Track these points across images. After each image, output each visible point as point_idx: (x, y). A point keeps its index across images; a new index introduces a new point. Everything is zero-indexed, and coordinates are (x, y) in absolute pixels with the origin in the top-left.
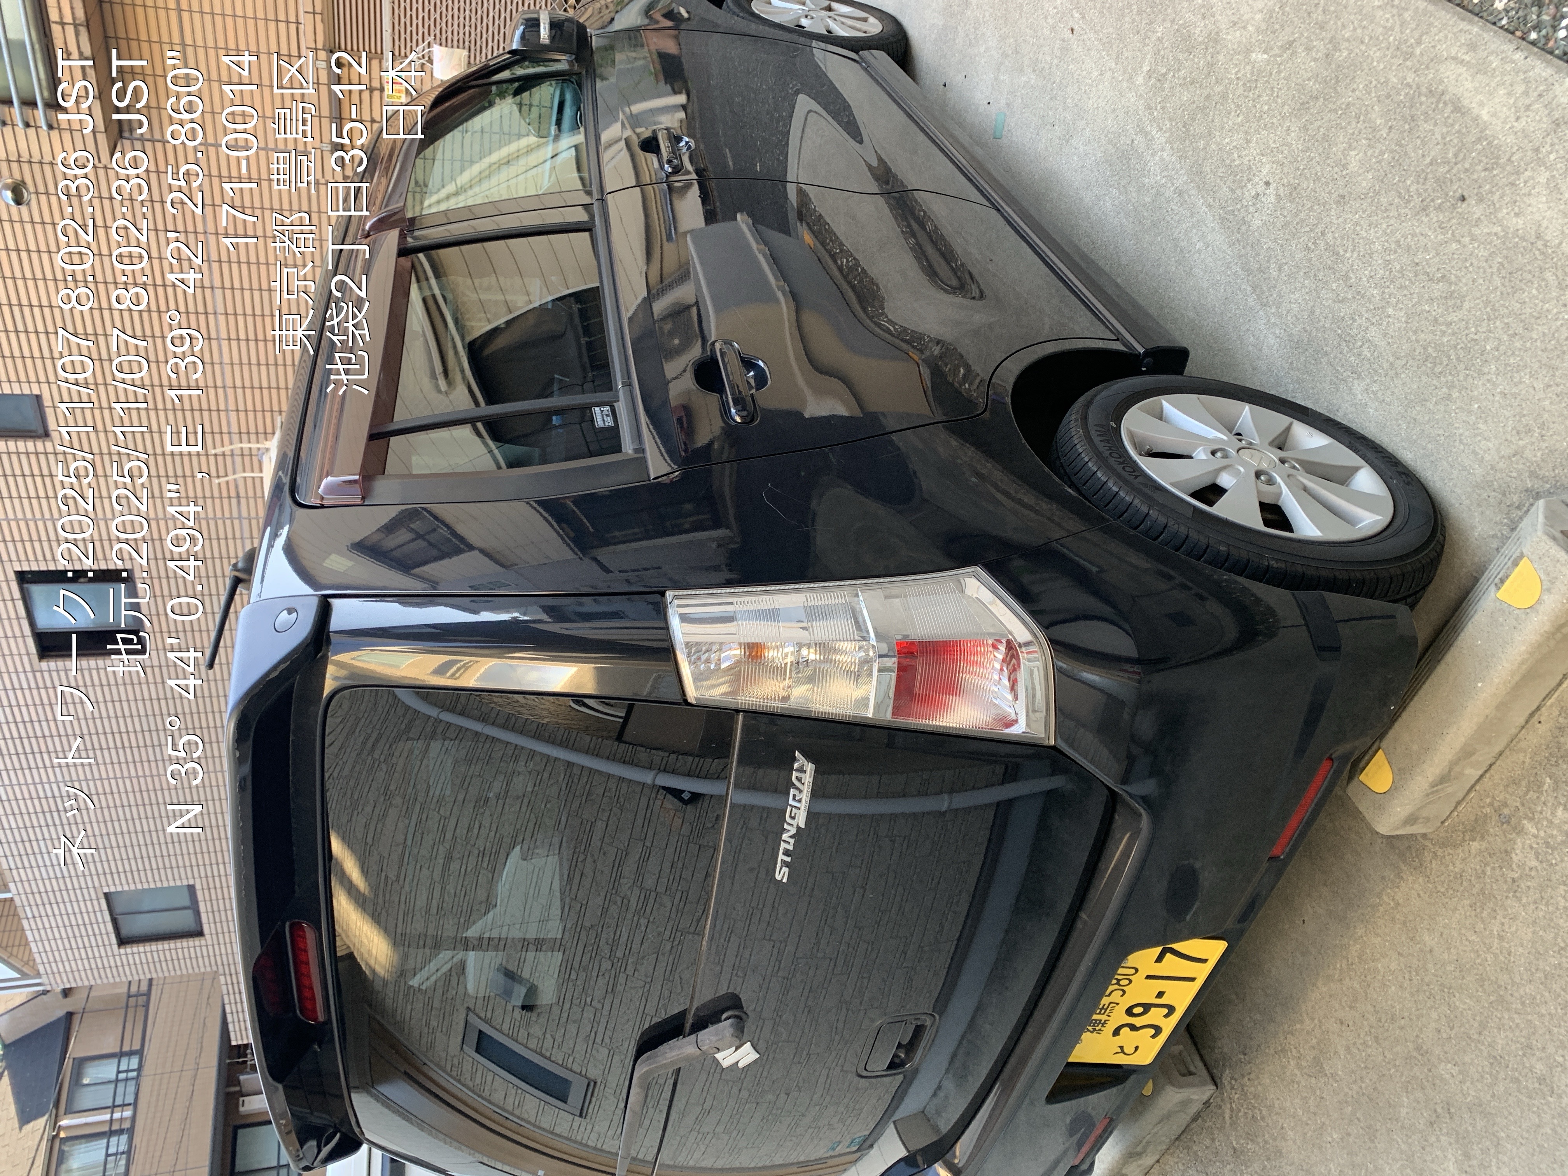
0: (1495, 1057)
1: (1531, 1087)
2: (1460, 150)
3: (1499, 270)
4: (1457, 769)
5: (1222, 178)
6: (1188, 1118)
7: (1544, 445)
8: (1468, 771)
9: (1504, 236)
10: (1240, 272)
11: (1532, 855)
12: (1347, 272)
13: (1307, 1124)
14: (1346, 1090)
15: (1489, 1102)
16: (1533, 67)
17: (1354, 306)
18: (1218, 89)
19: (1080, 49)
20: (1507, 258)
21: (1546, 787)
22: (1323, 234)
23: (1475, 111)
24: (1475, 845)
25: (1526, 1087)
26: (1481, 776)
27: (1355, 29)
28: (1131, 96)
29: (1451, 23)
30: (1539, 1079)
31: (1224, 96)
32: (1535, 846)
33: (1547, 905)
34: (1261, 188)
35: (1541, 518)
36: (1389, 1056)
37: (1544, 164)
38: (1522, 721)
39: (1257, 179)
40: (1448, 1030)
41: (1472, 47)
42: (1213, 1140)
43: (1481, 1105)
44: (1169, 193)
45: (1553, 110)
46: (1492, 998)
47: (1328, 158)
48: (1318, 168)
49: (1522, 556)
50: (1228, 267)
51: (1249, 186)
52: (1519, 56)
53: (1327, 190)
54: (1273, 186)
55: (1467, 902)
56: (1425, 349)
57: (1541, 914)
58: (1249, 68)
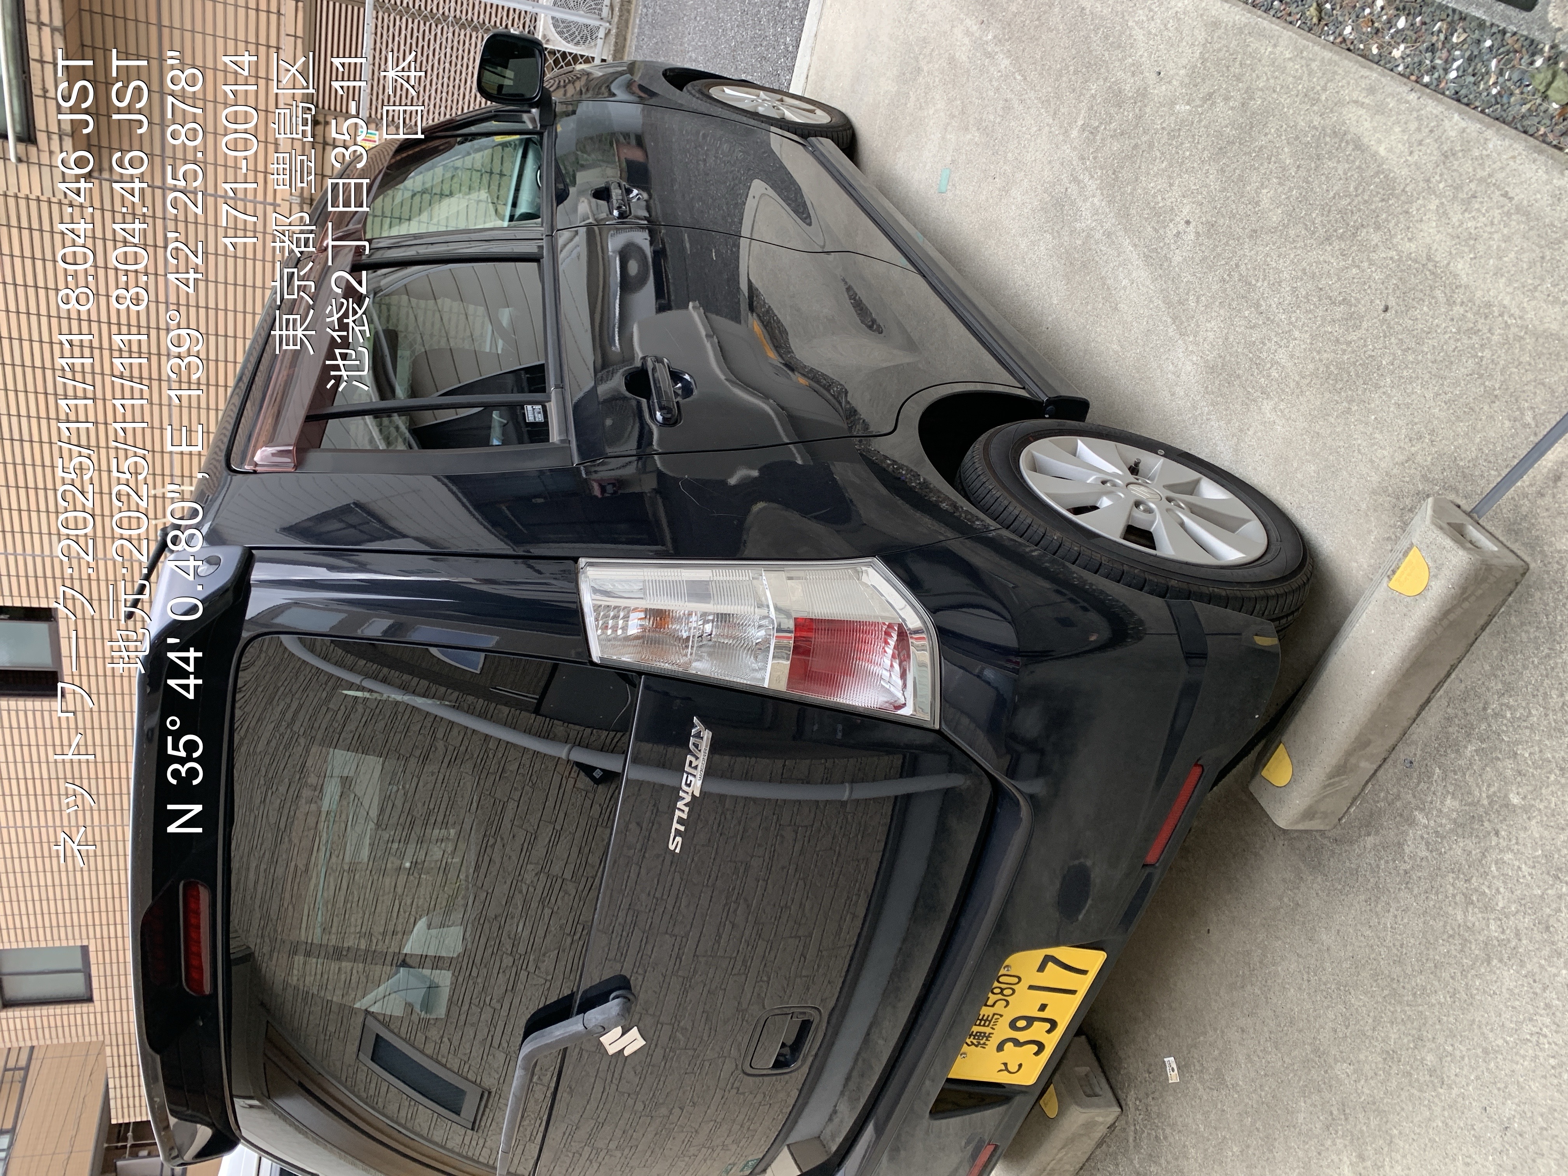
0: (1388, 1052)
1: (1422, 1079)
2: (1360, 184)
3: (1394, 290)
4: (1353, 760)
5: (1146, 219)
6: (1093, 1144)
7: (1434, 450)
8: (1364, 764)
9: (1400, 260)
10: (1162, 305)
11: (1423, 846)
12: (1258, 300)
13: (1208, 1140)
14: (1247, 1100)
15: (1382, 1099)
16: (1426, 106)
17: (1264, 330)
18: (1145, 138)
19: (1021, 107)
20: (1401, 279)
21: (1435, 777)
22: (1237, 266)
23: (1374, 148)
24: (1370, 840)
25: (1417, 1080)
26: (1376, 771)
27: (1268, 79)
28: (1067, 148)
29: (1353, 70)
30: (1429, 1070)
31: (1151, 145)
32: (1426, 836)
33: (1437, 894)
34: (1182, 227)
35: (1430, 512)
36: (1287, 1060)
37: (1434, 192)
38: (1413, 712)
39: (1178, 219)
40: (1344, 1029)
41: (1371, 90)
42: (1117, 1165)
43: (1374, 1103)
44: (1098, 236)
45: (1442, 143)
46: (1386, 992)
47: (1242, 197)
48: (1234, 206)
49: (1412, 545)
50: (1152, 302)
51: (1171, 225)
52: (1413, 96)
53: (1241, 226)
54: (1193, 224)
55: (1363, 897)
56: (1328, 367)
57: (1432, 903)
58: (1173, 118)
